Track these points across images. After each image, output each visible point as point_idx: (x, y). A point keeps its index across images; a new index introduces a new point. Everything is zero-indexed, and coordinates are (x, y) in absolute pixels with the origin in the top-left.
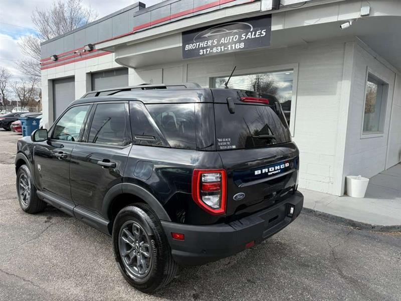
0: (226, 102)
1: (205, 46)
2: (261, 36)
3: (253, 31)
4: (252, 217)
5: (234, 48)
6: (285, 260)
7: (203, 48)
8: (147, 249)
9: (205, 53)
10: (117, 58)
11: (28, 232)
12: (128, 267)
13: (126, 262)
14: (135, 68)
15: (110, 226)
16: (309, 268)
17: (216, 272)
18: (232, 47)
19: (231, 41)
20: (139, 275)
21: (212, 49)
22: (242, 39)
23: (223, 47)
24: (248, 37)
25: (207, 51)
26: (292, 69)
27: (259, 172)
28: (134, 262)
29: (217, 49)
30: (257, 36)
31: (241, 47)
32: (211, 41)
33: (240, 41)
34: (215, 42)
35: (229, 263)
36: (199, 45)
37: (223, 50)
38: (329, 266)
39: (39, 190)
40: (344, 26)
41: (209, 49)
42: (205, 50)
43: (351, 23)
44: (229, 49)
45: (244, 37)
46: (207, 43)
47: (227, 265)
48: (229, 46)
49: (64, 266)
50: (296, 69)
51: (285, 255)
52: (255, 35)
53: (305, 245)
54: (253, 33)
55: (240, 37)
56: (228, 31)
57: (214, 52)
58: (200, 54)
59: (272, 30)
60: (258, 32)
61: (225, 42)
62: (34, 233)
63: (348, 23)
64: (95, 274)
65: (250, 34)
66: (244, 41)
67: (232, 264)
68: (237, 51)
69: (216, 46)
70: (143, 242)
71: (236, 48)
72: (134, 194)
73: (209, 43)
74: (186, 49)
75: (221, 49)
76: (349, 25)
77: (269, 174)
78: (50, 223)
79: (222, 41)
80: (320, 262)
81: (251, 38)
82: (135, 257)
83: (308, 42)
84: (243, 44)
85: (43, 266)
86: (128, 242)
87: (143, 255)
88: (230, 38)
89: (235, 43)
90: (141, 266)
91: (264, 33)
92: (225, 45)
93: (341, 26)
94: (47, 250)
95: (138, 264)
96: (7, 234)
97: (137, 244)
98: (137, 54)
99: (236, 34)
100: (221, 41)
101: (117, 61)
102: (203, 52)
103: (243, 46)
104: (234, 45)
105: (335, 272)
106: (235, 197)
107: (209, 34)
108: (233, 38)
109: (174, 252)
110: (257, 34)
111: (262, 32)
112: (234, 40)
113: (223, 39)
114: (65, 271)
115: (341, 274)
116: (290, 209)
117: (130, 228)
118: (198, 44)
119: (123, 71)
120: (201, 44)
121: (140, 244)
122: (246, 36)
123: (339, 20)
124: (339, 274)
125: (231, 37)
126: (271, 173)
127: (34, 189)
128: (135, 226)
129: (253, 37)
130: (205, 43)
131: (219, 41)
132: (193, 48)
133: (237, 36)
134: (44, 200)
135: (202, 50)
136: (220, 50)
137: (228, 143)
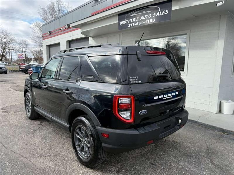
0: (136, 54)
1: (131, 22)
2: (166, 14)
3: (160, 11)
4: (152, 125)
5: (149, 22)
6: (176, 152)
7: (130, 23)
8: (89, 142)
9: (131, 26)
10: (82, 31)
11: (29, 130)
12: (79, 152)
13: (78, 149)
14: (92, 37)
15: (70, 128)
16: (191, 158)
17: (132, 158)
18: (147, 22)
19: (147, 18)
20: (85, 157)
21: (135, 23)
22: (153, 16)
23: (142, 22)
24: (157, 14)
25: (132, 25)
26: (186, 34)
27: (157, 97)
28: (82, 150)
29: (139, 23)
30: (163, 14)
31: (153, 21)
32: (135, 19)
33: (152, 18)
34: (137, 19)
35: (141, 152)
36: (128, 21)
37: (142, 24)
38: (205, 157)
39: (35, 106)
40: (219, 4)
41: (134, 24)
42: (131, 24)
43: (223, 2)
44: (146, 23)
45: (155, 15)
46: (133, 20)
47: (139, 153)
48: (146, 21)
49: (46, 149)
50: (188, 34)
51: (177, 149)
52: (161, 13)
53: (190, 143)
54: (161, 12)
55: (153, 15)
56: (145, 12)
57: (137, 25)
58: (129, 26)
59: (172, 10)
60: (163, 11)
61: (144, 19)
62: (32, 130)
63: (222, 2)
64: (62, 155)
65: (158, 13)
66: (155, 17)
67: (142, 153)
68: (151, 23)
69: (138, 21)
70: (87, 138)
71: (150, 22)
72: (82, 110)
74: (120, 24)
75: (141, 23)
76: (222, 4)
77: (164, 99)
78: (41, 125)
79: (142, 18)
80: (198, 154)
81: (159, 16)
82: (83, 147)
83: (196, 16)
84: (154, 19)
85: (33, 149)
86: (79, 137)
87: (87, 145)
88: (146, 16)
89: (150, 19)
90: (86, 152)
91: (167, 12)
92: (143, 20)
93: (217, 5)
94: (37, 140)
95: (84, 151)
96: (18, 130)
97: (84, 139)
98: (93, 28)
99: (150, 13)
101: (82, 33)
102: (131, 25)
103: (154, 21)
104: (148, 21)
105: (208, 161)
106: (141, 113)
107: (134, 14)
108: (148, 16)
109: (103, 145)
110: (163, 12)
111: (166, 12)
112: (149, 17)
113: (142, 17)
114: (45, 153)
115: (212, 162)
116: (179, 121)
117: (80, 129)
118: (127, 21)
119: (86, 39)
120: (129, 21)
121: (86, 139)
122: (156, 14)
124: (211, 162)
125: (147, 16)
126: (166, 98)
127: (33, 106)
128: (82, 129)
129: (160, 15)
130: (131, 20)
131: (139, 18)
132: (125, 23)
133: (151, 15)
134: (38, 112)
135: (130, 24)
136: (140, 24)
137: (136, 79)
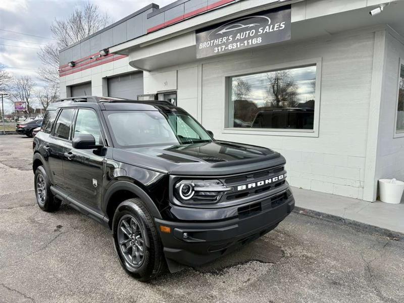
1: (219, 43)
2: (280, 29)
3: (271, 24)
5: (250, 44)
7: (218, 46)
9: (220, 50)
10: (131, 61)
18: (248, 43)
19: (247, 36)
21: (227, 46)
22: (259, 34)
23: (239, 44)
24: (265, 30)
25: (222, 49)
26: (315, 65)
29: (233, 46)
30: (275, 29)
31: (258, 42)
32: (226, 38)
34: (230, 38)
36: (214, 42)
37: (239, 46)
40: (374, 12)
41: (224, 47)
42: (220, 48)
43: (382, 9)
44: (246, 45)
45: (262, 31)
46: (222, 40)
48: (246, 42)
50: (319, 64)
52: (273, 28)
54: (271, 26)
55: (257, 31)
56: (243, 26)
57: (229, 49)
58: (215, 52)
59: (292, 22)
60: (276, 25)
61: (241, 38)
63: (379, 8)
65: (267, 27)
66: (262, 36)
68: (254, 46)
69: (232, 43)
71: (253, 43)
73: (224, 40)
74: (200, 48)
75: (237, 45)
76: (380, 11)
81: (269, 32)
83: (331, 34)
84: (261, 38)
88: (246, 34)
89: (252, 38)
91: (284, 26)
92: (242, 41)
93: (370, 13)
100: (237, 37)
102: (218, 50)
103: (261, 41)
104: (250, 41)
107: (224, 31)
108: (249, 33)
110: (276, 27)
111: (281, 25)
112: (251, 35)
113: (239, 34)
118: (212, 41)
120: (215, 42)
123: (368, 6)
125: (247, 32)
129: (271, 30)
130: (220, 41)
131: (234, 37)
132: (208, 46)
133: (254, 31)
135: (217, 48)
136: (235, 47)
